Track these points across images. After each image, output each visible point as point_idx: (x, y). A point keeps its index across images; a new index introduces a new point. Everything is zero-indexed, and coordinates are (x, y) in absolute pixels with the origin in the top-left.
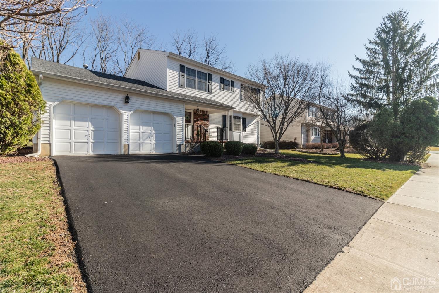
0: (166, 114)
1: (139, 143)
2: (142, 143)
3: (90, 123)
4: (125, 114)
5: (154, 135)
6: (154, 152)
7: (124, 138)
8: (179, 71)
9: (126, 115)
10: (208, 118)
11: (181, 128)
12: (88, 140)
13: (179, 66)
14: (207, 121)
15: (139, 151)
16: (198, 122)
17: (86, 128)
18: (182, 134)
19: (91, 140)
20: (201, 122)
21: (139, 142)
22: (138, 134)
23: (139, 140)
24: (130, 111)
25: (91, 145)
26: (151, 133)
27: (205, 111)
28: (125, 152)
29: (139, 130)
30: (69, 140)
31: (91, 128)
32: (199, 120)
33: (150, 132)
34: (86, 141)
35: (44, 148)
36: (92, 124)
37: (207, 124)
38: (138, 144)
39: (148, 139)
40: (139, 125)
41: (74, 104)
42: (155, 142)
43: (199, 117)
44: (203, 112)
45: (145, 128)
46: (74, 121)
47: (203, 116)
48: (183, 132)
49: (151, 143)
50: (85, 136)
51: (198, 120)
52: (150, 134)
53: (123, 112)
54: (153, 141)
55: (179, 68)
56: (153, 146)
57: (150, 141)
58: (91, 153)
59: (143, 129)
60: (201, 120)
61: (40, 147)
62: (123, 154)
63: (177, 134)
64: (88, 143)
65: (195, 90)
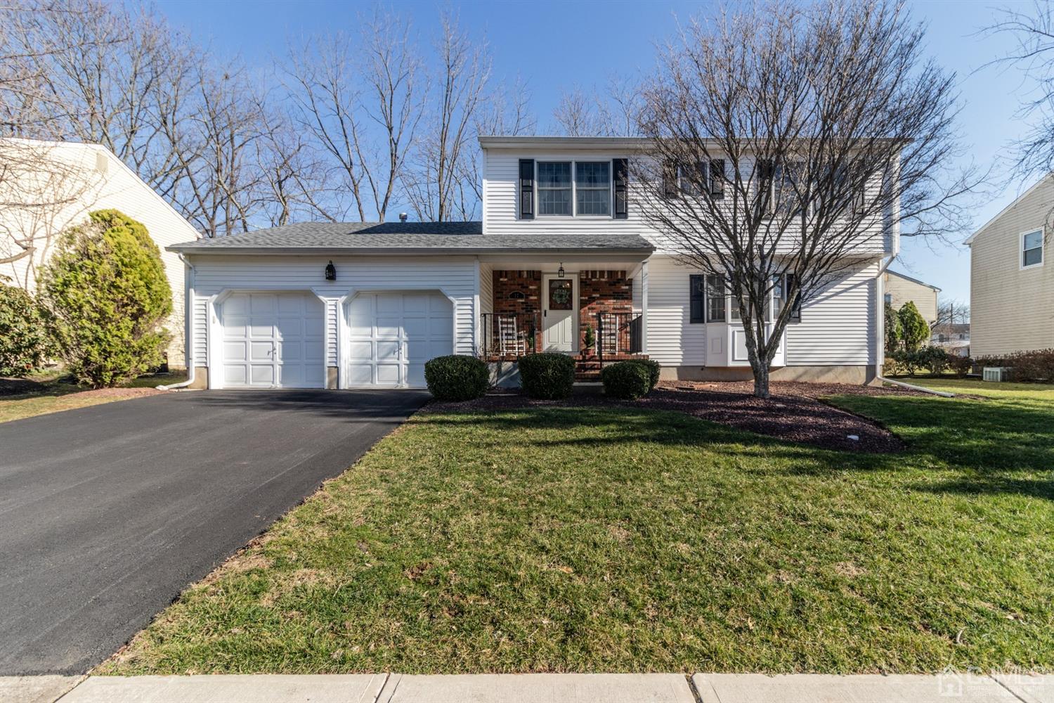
0: (436, 294)
1: (371, 365)
2: (378, 364)
3: (276, 328)
4: (329, 303)
5: (406, 345)
6: (405, 386)
7: (327, 355)
8: (518, 177)
9: (332, 305)
10: (631, 290)
11: (470, 326)
12: (273, 359)
13: (517, 165)
14: (627, 299)
15: (372, 382)
16: (594, 305)
17: (270, 338)
18: (470, 340)
19: (278, 360)
20: (603, 304)
21: (370, 362)
22: (369, 344)
23: (372, 359)
24: (340, 296)
25: (278, 369)
26: (398, 342)
27: (616, 272)
28: (330, 383)
29: (372, 336)
30: (243, 361)
31: (278, 336)
32: (598, 298)
33: (395, 338)
34: (269, 361)
35: (199, 375)
36: (280, 330)
37: (627, 309)
38: (369, 367)
39: (392, 355)
40: (370, 325)
41: (251, 296)
42: (408, 362)
43: (595, 290)
44: (612, 273)
45: (385, 330)
46: (252, 325)
47: (610, 285)
48: (473, 334)
49: (398, 365)
50: (269, 352)
51: (592, 300)
52: (396, 344)
53: (326, 299)
54: (404, 360)
55: (518, 169)
56: (404, 370)
57: (396, 361)
58: (278, 385)
59: (379, 333)
60: (605, 297)
61: (193, 373)
62: (326, 388)
63: (456, 340)
64: (273, 365)
65: (570, 217)
